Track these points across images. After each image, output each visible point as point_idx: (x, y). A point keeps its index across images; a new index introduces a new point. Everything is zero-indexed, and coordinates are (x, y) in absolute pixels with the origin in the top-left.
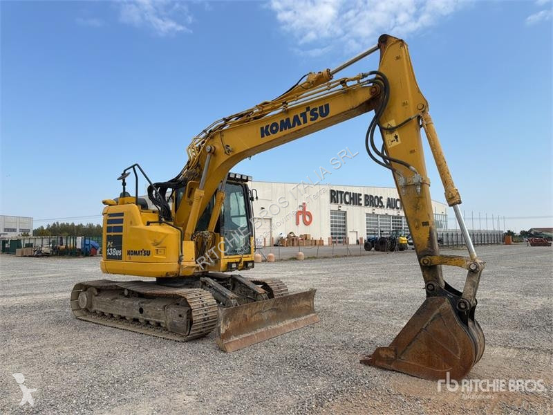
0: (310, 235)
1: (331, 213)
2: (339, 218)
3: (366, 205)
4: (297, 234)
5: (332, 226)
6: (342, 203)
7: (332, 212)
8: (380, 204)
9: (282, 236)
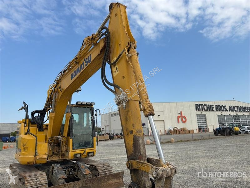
0: (186, 128)
2: (202, 118)
3: (217, 111)
4: (179, 128)
5: (198, 123)
6: (202, 110)
7: (197, 115)
8: (225, 110)
9: (170, 129)
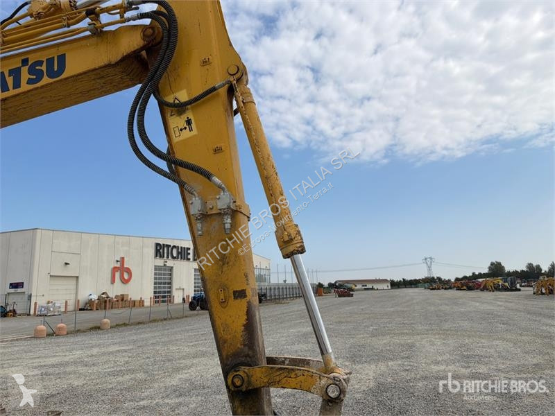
0: (128, 295)
1: (156, 269)
2: (165, 274)
3: (194, 260)
4: (112, 295)
5: (155, 283)
6: (168, 257)
9: (91, 297)
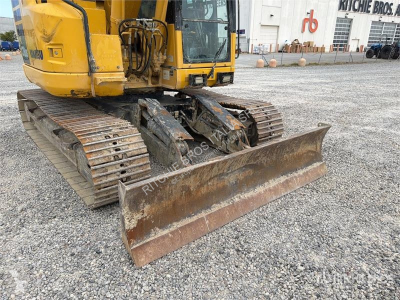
0: (313, 42)
1: (337, 21)
2: (345, 26)
3: (374, 12)
4: (301, 41)
5: (336, 34)
6: (350, 10)
7: (339, 20)
8: (388, 12)
9: (287, 43)
